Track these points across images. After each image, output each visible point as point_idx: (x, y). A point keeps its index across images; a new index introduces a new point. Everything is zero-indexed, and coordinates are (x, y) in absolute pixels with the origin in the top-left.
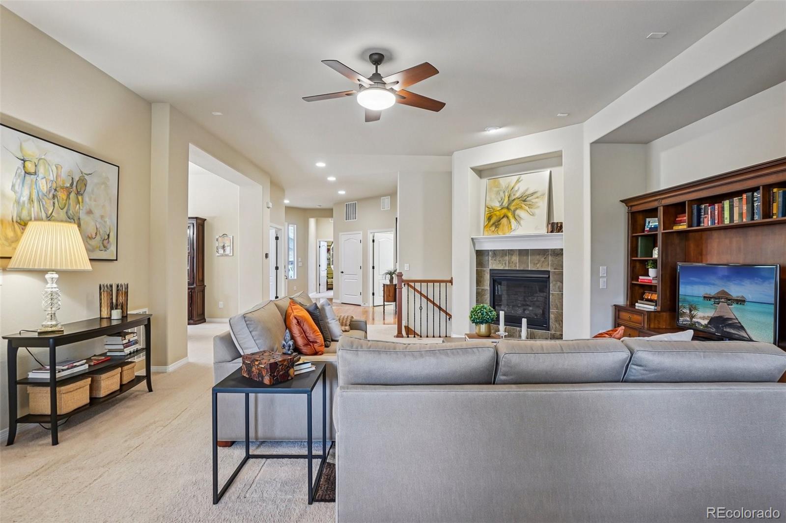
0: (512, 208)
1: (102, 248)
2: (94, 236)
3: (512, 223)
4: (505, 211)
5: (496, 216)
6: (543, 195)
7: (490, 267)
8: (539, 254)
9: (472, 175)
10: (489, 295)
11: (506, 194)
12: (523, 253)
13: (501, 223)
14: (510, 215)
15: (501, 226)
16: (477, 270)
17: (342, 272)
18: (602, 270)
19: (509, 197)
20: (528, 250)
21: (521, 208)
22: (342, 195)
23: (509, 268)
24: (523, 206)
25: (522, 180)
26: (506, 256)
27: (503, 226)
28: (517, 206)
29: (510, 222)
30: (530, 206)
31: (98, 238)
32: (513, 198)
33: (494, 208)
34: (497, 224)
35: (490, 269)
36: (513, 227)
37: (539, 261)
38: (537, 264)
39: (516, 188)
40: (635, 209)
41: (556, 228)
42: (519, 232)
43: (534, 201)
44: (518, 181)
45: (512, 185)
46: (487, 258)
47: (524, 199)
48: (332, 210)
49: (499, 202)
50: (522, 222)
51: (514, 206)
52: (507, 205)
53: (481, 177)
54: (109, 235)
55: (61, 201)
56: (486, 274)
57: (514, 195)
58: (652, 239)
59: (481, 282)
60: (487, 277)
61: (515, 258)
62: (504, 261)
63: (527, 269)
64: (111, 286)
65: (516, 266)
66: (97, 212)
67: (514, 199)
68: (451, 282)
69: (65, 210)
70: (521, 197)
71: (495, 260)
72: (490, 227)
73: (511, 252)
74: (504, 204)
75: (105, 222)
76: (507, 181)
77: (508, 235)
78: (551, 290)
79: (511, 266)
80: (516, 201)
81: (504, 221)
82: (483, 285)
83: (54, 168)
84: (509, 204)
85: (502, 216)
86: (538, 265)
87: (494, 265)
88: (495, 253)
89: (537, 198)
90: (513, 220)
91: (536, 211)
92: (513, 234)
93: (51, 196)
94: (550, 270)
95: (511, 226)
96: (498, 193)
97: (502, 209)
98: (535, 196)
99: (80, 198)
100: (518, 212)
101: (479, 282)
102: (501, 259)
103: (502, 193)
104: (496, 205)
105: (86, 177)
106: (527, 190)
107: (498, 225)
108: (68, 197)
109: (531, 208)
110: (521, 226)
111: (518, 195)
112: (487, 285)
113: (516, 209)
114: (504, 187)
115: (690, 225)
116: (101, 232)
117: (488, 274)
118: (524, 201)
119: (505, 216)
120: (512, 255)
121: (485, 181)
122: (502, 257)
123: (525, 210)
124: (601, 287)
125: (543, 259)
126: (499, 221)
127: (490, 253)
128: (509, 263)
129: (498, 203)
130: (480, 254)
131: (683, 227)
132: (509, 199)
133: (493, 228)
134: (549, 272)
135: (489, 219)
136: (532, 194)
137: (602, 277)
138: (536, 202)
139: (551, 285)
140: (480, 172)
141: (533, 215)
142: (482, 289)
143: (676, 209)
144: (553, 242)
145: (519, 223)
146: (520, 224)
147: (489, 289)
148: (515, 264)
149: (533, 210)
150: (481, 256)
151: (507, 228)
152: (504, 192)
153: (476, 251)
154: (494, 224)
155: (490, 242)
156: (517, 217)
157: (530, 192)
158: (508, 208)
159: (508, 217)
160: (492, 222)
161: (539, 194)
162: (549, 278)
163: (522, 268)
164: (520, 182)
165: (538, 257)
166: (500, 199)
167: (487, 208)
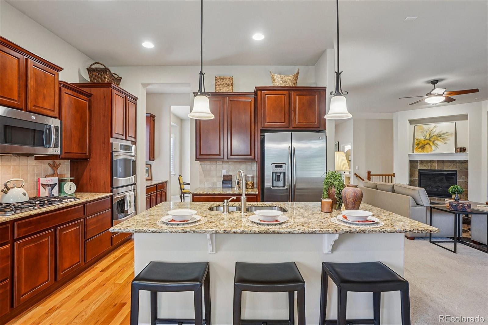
0: (432, 140)
3: (432, 147)
4: (428, 141)
5: (422, 143)
6: (452, 134)
8: (450, 162)
9: (408, 122)
10: (418, 182)
11: (428, 133)
12: (440, 162)
13: (425, 147)
14: (431, 143)
15: (425, 148)
16: (410, 170)
19: (430, 135)
20: (443, 160)
21: (438, 140)
24: (439, 139)
25: (438, 127)
26: (429, 163)
27: (427, 148)
28: (435, 139)
29: (431, 147)
30: (443, 139)
33: (420, 139)
34: (423, 147)
35: (419, 170)
36: (433, 149)
37: (450, 166)
38: (449, 167)
39: (434, 130)
41: (462, 150)
42: (438, 151)
43: (446, 137)
44: (435, 127)
45: (432, 129)
46: (417, 164)
49: (423, 137)
50: (439, 147)
51: (433, 139)
52: (428, 138)
56: (416, 172)
57: (433, 134)
59: (412, 176)
60: (417, 173)
61: (435, 164)
62: (428, 165)
63: (443, 169)
65: (435, 168)
67: (433, 136)
68: (394, 175)
70: (438, 135)
71: (422, 165)
72: (418, 149)
73: (432, 161)
74: (427, 138)
76: (428, 126)
77: (430, 153)
78: (458, 179)
79: (432, 168)
80: (434, 137)
81: (428, 146)
82: (414, 177)
84: (430, 138)
85: (426, 144)
86: (450, 168)
87: (420, 167)
88: (422, 162)
89: (448, 135)
90: (433, 146)
91: (448, 142)
92: (433, 152)
94: (457, 170)
95: (432, 149)
96: (422, 132)
97: (426, 140)
98: (447, 134)
100: (436, 142)
102: (426, 165)
104: (422, 138)
106: (442, 131)
107: (424, 148)
109: (444, 140)
110: (438, 149)
111: (435, 133)
112: (416, 177)
114: (426, 129)
117: (417, 171)
118: (440, 137)
120: (433, 162)
121: (413, 126)
122: (427, 163)
123: (440, 141)
125: (453, 165)
126: (424, 146)
127: (419, 161)
128: (431, 166)
130: (411, 162)
132: (430, 136)
133: (420, 149)
134: (456, 171)
135: (418, 145)
136: (445, 133)
138: (448, 138)
139: (458, 177)
140: (411, 122)
141: (446, 143)
142: (414, 179)
144: (460, 157)
146: (438, 148)
147: (418, 178)
148: (436, 167)
149: (446, 141)
150: (413, 163)
151: (429, 150)
152: (426, 132)
153: (410, 161)
154: (421, 147)
155: (419, 156)
156: (435, 144)
157: (444, 132)
158: (429, 140)
159: (429, 144)
160: (419, 146)
161: (449, 134)
162: (456, 174)
163: (439, 169)
164: (436, 127)
165: (449, 164)
166: (424, 136)
167: (415, 140)
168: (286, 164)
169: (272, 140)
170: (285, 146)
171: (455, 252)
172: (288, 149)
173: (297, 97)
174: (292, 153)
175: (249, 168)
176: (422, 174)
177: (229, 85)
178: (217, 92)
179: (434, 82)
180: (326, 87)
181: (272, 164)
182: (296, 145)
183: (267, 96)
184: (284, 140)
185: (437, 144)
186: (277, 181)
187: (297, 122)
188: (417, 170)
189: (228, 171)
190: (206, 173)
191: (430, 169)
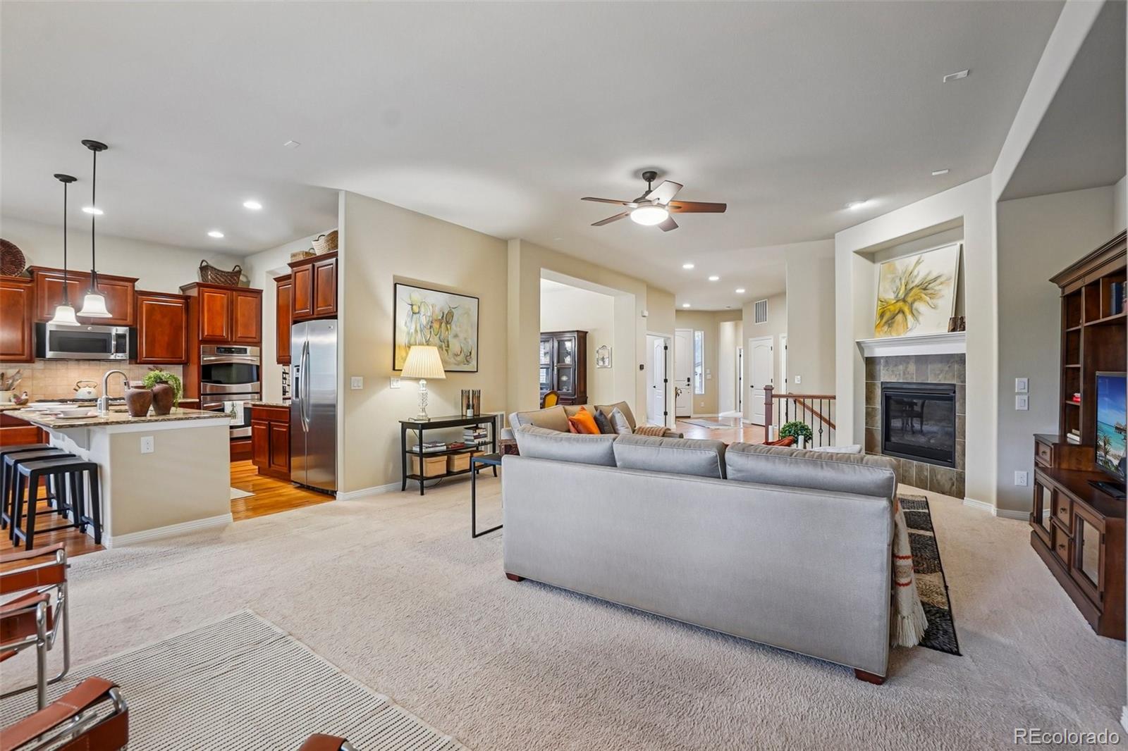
0: (909, 300)
1: (466, 362)
2: (459, 353)
3: (908, 320)
4: (901, 304)
5: (890, 311)
6: (949, 279)
7: (882, 380)
8: (942, 362)
9: (857, 256)
10: (880, 415)
11: (903, 282)
12: (921, 360)
13: (896, 322)
14: (906, 310)
15: (895, 325)
16: (866, 383)
17: (752, 387)
18: (1019, 383)
19: (906, 285)
20: (927, 356)
21: (920, 298)
22: (740, 294)
23: (905, 381)
24: (923, 295)
25: (923, 261)
26: (901, 364)
27: (898, 324)
28: (916, 297)
29: (906, 319)
30: (932, 296)
31: (462, 355)
32: (911, 286)
33: (888, 300)
34: (890, 323)
35: (883, 384)
36: (910, 325)
37: (942, 371)
38: (939, 374)
39: (915, 273)
40: (1068, 290)
41: (960, 324)
42: (916, 332)
43: (937, 288)
44: (918, 263)
45: (910, 269)
46: (878, 367)
47: (924, 287)
48: (740, 311)
49: (894, 292)
50: (921, 318)
51: (911, 296)
52: (903, 297)
53: (874, 262)
54: (471, 353)
55: (435, 330)
56: (877, 388)
57: (913, 282)
59: (871, 399)
60: (878, 392)
61: (912, 367)
62: (898, 371)
63: (927, 382)
64: (469, 391)
65: (912, 378)
66: (462, 336)
67: (913, 288)
68: (834, 398)
69: (438, 336)
70: (921, 284)
71: (887, 370)
72: (882, 327)
73: (906, 359)
74: (900, 295)
75: (468, 342)
76: (904, 263)
77: (903, 336)
78: (957, 411)
79: (906, 378)
80: (913, 290)
81: (900, 317)
82: (874, 403)
83: (431, 307)
84: (906, 295)
85: (897, 312)
86: (940, 377)
87: (885, 376)
88: (887, 361)
89: (942, 283)
90: (909, 317)
91: (940, 302)
92: (909, 334)
93: (429, 327)
94: (955, 383)
95: (907, 324)
96: (893, 280)
97: (897, 301)
98: (938, 281)
99: (448, 326)
100: (916, 305)
101: (869, 399)
102: (894, 369)
103: (898, 281)
104: (891, 296)
105: (453, 310)
106: (928, 274)
107: (893, 323)
108: (440, 327)
109: (933, 298)
110: (919, 324)
111: (917, 281)
112: (878, 405)
113: (915, 300)
114: (900, 272)
115: (1106, 314)
116: (465, 351)
117: (879, 388)
118: (925, 289)
119: (901, 311)
120: (908, 363)
122: (896, 365)
123: (925, 301)
124: (1017, 409)
125: (947, 368)
126: (893, 318)
127: (882, 361)
128: (904, 374)
129: (892, 294)
130: (870, 362)
132: (906, 289)
133: (886, 328)
134: (954, 385)
135: (882, 316)
136: (935, 279)
137: (1019, 394)
138: (940, 290)
139: (957, 405)
140: (870, 255)
141: (935, 308)
142: (873, 408)
143: (1094, 291)
144: (956, 346)
145: (917, 319)
146: (918, 322)
147: (880, 408)
148: (912, 375)
149: (934, 301)
150: (870, 365)
151: (901, 328)
152: (900, 279)
153: (865, 359)
154: (887, 322)
155: (884, 347)
156: (915, 312)
157: (932, 276)
158: (904, 300)
159: (903, 313)
160: (884, 320)
161: (943, 279)
162: (955, 394)
163: (919, 381)
164: (920, 263)
165: (939, 366)
166: (895, 289)
167: (878, 303)
171: (475, 536)
179: (651, 176)
185: (917, 310)
188: (880, 383)
191: (901, 381)
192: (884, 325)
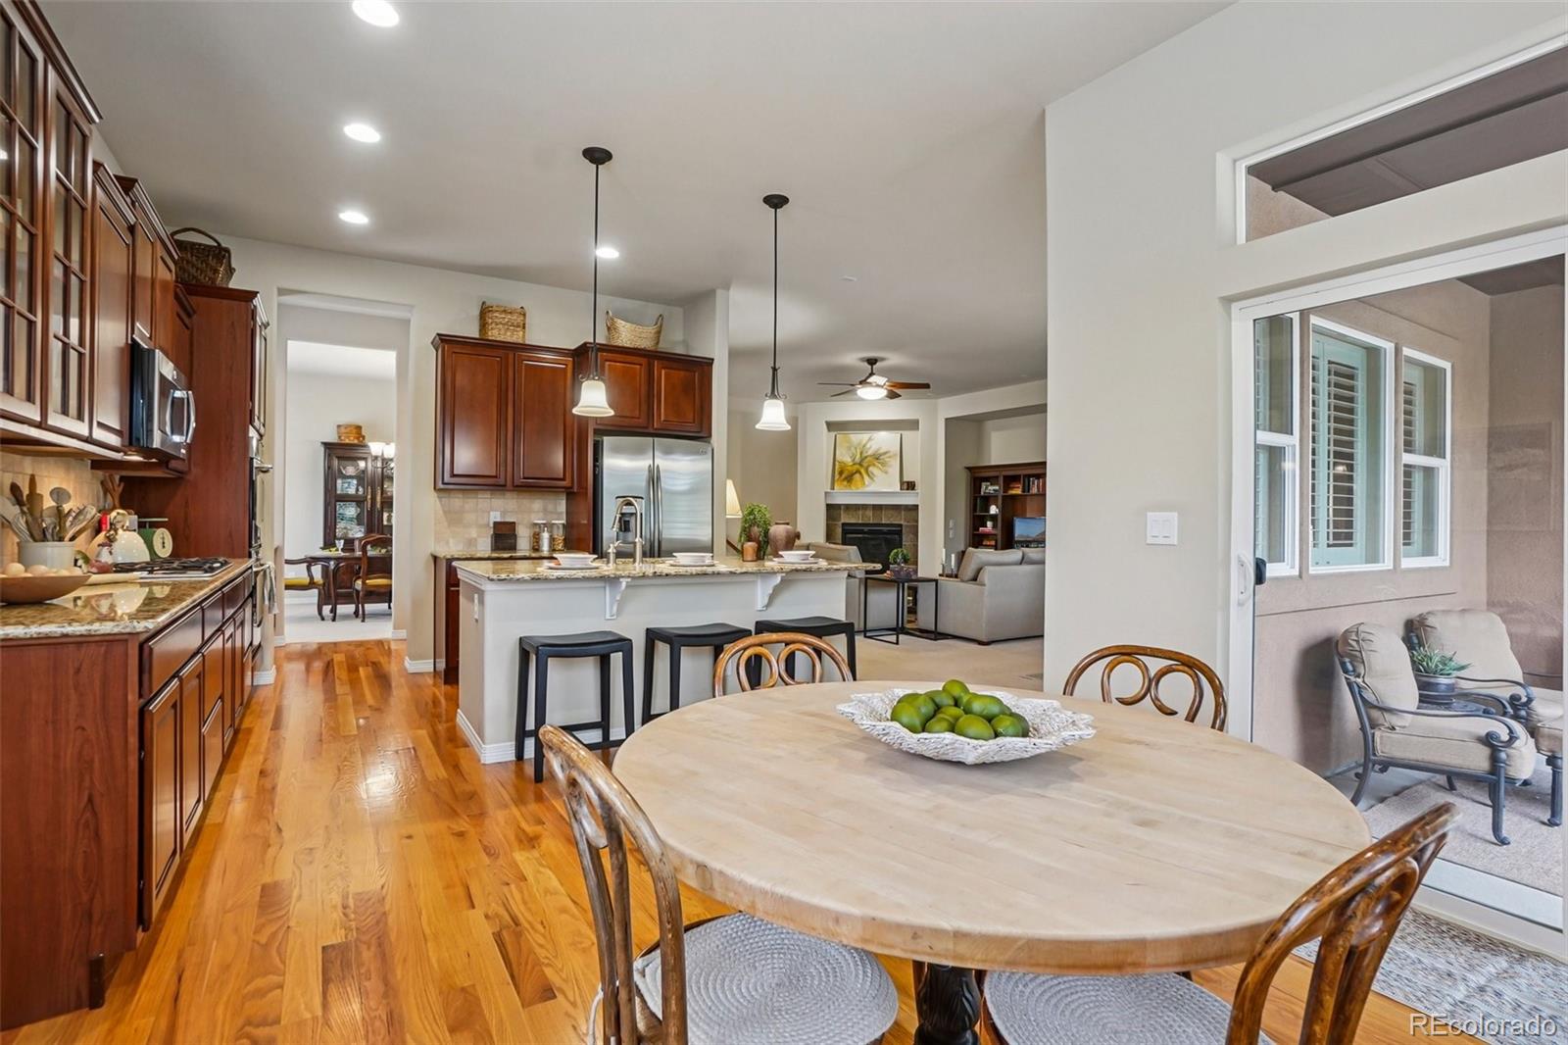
0: (865, 465)
3: (865, 479)
4: (858, 466)
5: (848, 471)
6: (895, 455)
7: (843, 521)
8: (892, 509)
9: (825, 426)
11: (858, 451)
12: (877, 508)
13: (853, 479)
14: (862, 471)
15: (854, 481)
16: (827, 523)
19: (861, 454)
20: (882, 505)
21: (874, 465)
23: (862, 522)
24: (876, 463)
25: (874, 439)
26: (860, 510)
27: (856, 481)
28: (870, 463)
29: (863, 478)
30: (884, 464)
32: (865, 455)
33: (844, 463)
34: (849, 479)
35: (843, 524)
36: (866, 482)
37: (892, 515)
38: (890, 517)
39: (868, 446)
40: (977, 475)
41: (911, 486)
42: (872, 488)
43: (887, 460)
44: (870, 439)
45: (864, 442)
46: (838, 512)
47: (877, 457)
49: (851, 457)
50: (875, 479)
51: (866, 462)
52: (859, 461)
53: (829, 430)
56: (838, 527)
57: (866, 452)
58: (987, 500)
59: (831, 535)
60: (839, 530)
61: (870, 513)
62: (857, 514)
63: (881, 522)
65: (869, 520)
67: (866, 457)
70: (874, 455)
71: (847, 514)
72: (842, 481)
73: (864, 507)
74: (856, 460)
76: (859, 438)
77: (861, 490)
78: (903, 541)
79: (864, 520)
80: (866, 460)
81: (857, 475)
82: (835, 539)
84: (862, 460)
85: (854, 472)
86: (892, 519)
87: (845, 518)
88: (848, 507)
89: (890, 457)
90: (866, 476)
91: (890, 470)
92: (866, 489)
94: (902, 522)
95: (864, 482)
96: (849, 448)
97: (854, 464)
98: (888, 455)
100: (871, 469)
102: (854, 513)
103: (853, 449)
104: (848, 460)
106: (878, 450)
109: (884, 466)
110: (875, 482)
111: (870, 453)
112: (838, 539)
113: (869, 466)
114: (856, 443)
115: (1024, 491)
118: (877, 459)
119: (858, 472)
120: (866, 509)
121: (833, 434)
122: (855, 510)
123: (878, 467)
125: (896, 513)
126: (852, 476)
127: (843, 507)
128: (862, 517)
129: (849, 458)
130: (830, 507)
131: (1018, 491)
132: (861, 456)
133: (845, 483)
134: (901, 526)
135: (841, 473)
136: (886, 453)
138: (889, 461)
139: (903, 537)
140: (831, 426)
141: (886, 473)
143: (1015, 479)
144: (907, 499)
145: (872, 479)
148: (870, 518)
149: (886, 468)
150: (832, 510)
151: (859, 483)
152: (855, 448)
153: (828, 505)
154: (846, 478)
155: (843, 496)
156: (870, 474)
157: (882, 451)
158: (860, 464)
159: (860, 473)
160: (843, 476)
161: (891, 454)
162: (901, 531)
163: (875, 522)
165: (891, 512)
166: (852, 455)
167: (837, 463)
168: (642, 498)
169: (618, 451)
170: (642, 464)
172: (647, 468)
173: (663, 372)
174: (654, 478)
175: (550, 507)
176: (848, 529)
177: (518, 326)
178: (493, 338)
179: (872, 362)
180: (713, 360)
181: (617, 498)
182: (663, 463)
183: (607, 363)
184: (639, 452)
186: (625, 531)
187: (662, 419)
188: (840, 523)
189: (504, 513)
190: (453, 519)
191: (860, 522)
192: (844, 480)
